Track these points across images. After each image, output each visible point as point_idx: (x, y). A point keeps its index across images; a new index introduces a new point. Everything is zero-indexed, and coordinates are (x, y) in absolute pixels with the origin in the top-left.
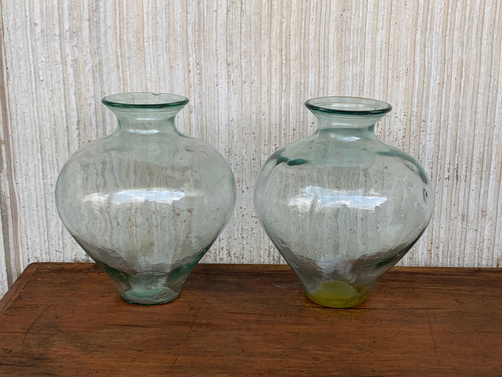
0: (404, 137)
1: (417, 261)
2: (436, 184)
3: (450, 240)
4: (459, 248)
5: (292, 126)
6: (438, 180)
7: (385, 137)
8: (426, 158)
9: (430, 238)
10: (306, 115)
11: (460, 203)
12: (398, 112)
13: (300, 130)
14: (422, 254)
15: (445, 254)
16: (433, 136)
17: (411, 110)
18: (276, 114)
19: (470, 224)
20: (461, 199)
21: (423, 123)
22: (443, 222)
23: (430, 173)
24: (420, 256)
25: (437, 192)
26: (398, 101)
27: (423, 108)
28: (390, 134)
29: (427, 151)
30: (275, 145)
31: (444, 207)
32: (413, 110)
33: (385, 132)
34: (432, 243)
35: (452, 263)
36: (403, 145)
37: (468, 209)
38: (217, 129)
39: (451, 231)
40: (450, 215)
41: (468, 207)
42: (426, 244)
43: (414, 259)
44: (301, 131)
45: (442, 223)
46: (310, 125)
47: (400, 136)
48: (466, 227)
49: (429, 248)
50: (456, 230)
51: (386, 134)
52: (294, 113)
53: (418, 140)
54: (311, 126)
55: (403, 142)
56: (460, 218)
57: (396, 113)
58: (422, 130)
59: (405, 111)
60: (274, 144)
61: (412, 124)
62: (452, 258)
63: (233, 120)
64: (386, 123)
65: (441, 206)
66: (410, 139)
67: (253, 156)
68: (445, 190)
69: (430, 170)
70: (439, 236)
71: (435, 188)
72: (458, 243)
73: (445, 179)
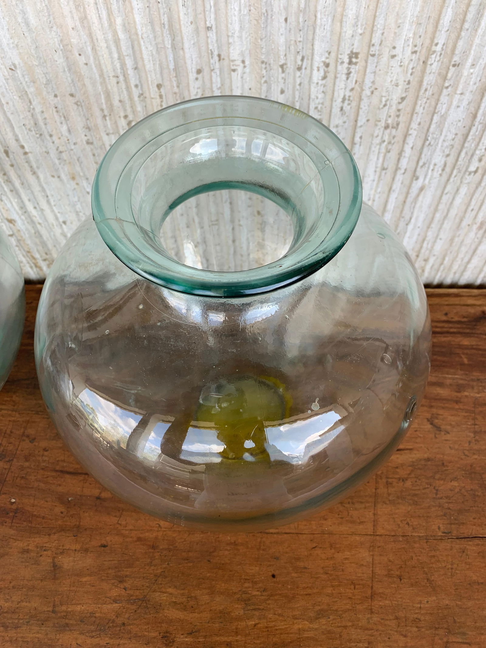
0: (403, 99)
2: (448, 180)
3: (449, 252)
4: (459, 262)
5: (153, 78)
7: (360, 99)
8: (442, 138)
10: (181, 52)
12: (400, 44)
13: (172, 86)
15: (436, 267)
16: (468, 97)
17: (432, 40)
18: (110, 53)
21: (452, 69)
22: (444, 231)
23: (443, 162)
25: (446, 193)
26: (405, 17)
27: (463, 34)
28: (372, 93)
29: (446, 125)
30: (126, 117)
31: (453, 212)
32: (436, 41)
33: (362, 90)
36: (398, 116)
40: (460, 222)
44: (176, 89)
45: (441, 233)
46: (192, 75)
47: (396, 97)
50: (463, 241)
51: (364, 92)
52: (150, 48)
53: (433, 103)
54: (197, 79)
55: (399, 110)
56: (475, 227)
57: (394, 48)
58: (447, 84)
59: (419, 42)
60: (122, 114)
61: (428, 71)
62: (446, 271)
63: (15, 67)
64: (368, 71)
65: (448, 211)
66: (416, 104)
67: (86, 138)
68: (463, 190)
70: (432, 248)
71: (445, 187)
72: (461, 255)
73: (467, 173)
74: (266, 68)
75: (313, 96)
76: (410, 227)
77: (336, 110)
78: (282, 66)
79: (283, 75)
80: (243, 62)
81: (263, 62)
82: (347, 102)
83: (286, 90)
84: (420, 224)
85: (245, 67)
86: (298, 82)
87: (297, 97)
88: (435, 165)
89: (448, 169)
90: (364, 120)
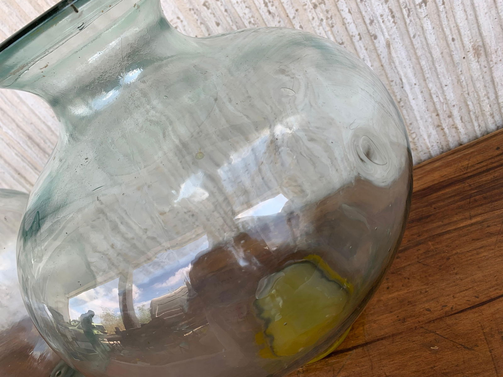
1: (424, 148)
2: (405, 23)
3: (466, 96)
4: (487, 101)
6: (406, 16)
9: (432, 109)
11: (462, 31)
14: (429, 136)
15: (466, 118)
19: (494, 56)
20: (462, 23)
22: (444, 76)
23: (387, 10)
24: (427, 141)
25: (414, 37)
31: (436, 53)
34: (438, 115)
35: (483, 125)
37: (481, 34)
38: (45, 128)
39: (464, 83)
40: (452, 59)
41: (479, 30)
42: (430, 120)
43: (420, 149)
45: (442, 79)
48: (488, 62)
49: (436, 123)
50: (472, 77)
56: (471, 56)
62: (481, 118)
65: (430, 53)
68: (428, 25)
69: (385, 6)
70: (446, 99)
71: (408, 31)
72: (482, 93)
73: (418, 7)
74: (195, 13)
75: (241, 15)
76: (407, 88)
77: (266, 16)
78: (204, 5)
79: (210, 11)
80: (178, 18)
81: (190, 10)
82: (269, 5)
83: (220, 22)
84: (414, 81)
85: (182, 21)
86: (223, 10)
87: (230, 22)
88: (382, 16)
89: (398, 15)
90: (293, 11)
